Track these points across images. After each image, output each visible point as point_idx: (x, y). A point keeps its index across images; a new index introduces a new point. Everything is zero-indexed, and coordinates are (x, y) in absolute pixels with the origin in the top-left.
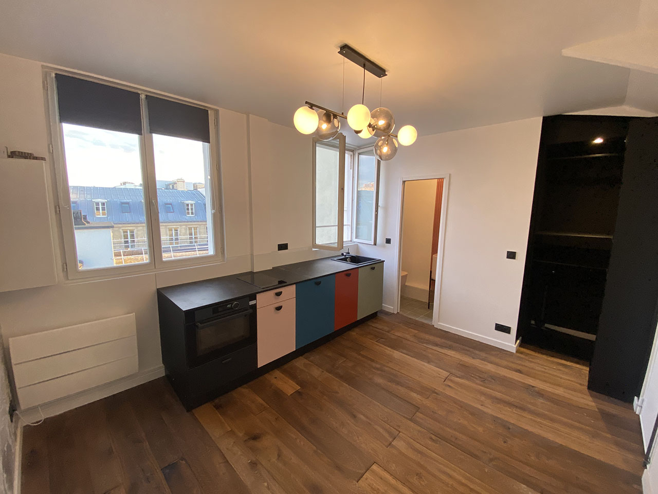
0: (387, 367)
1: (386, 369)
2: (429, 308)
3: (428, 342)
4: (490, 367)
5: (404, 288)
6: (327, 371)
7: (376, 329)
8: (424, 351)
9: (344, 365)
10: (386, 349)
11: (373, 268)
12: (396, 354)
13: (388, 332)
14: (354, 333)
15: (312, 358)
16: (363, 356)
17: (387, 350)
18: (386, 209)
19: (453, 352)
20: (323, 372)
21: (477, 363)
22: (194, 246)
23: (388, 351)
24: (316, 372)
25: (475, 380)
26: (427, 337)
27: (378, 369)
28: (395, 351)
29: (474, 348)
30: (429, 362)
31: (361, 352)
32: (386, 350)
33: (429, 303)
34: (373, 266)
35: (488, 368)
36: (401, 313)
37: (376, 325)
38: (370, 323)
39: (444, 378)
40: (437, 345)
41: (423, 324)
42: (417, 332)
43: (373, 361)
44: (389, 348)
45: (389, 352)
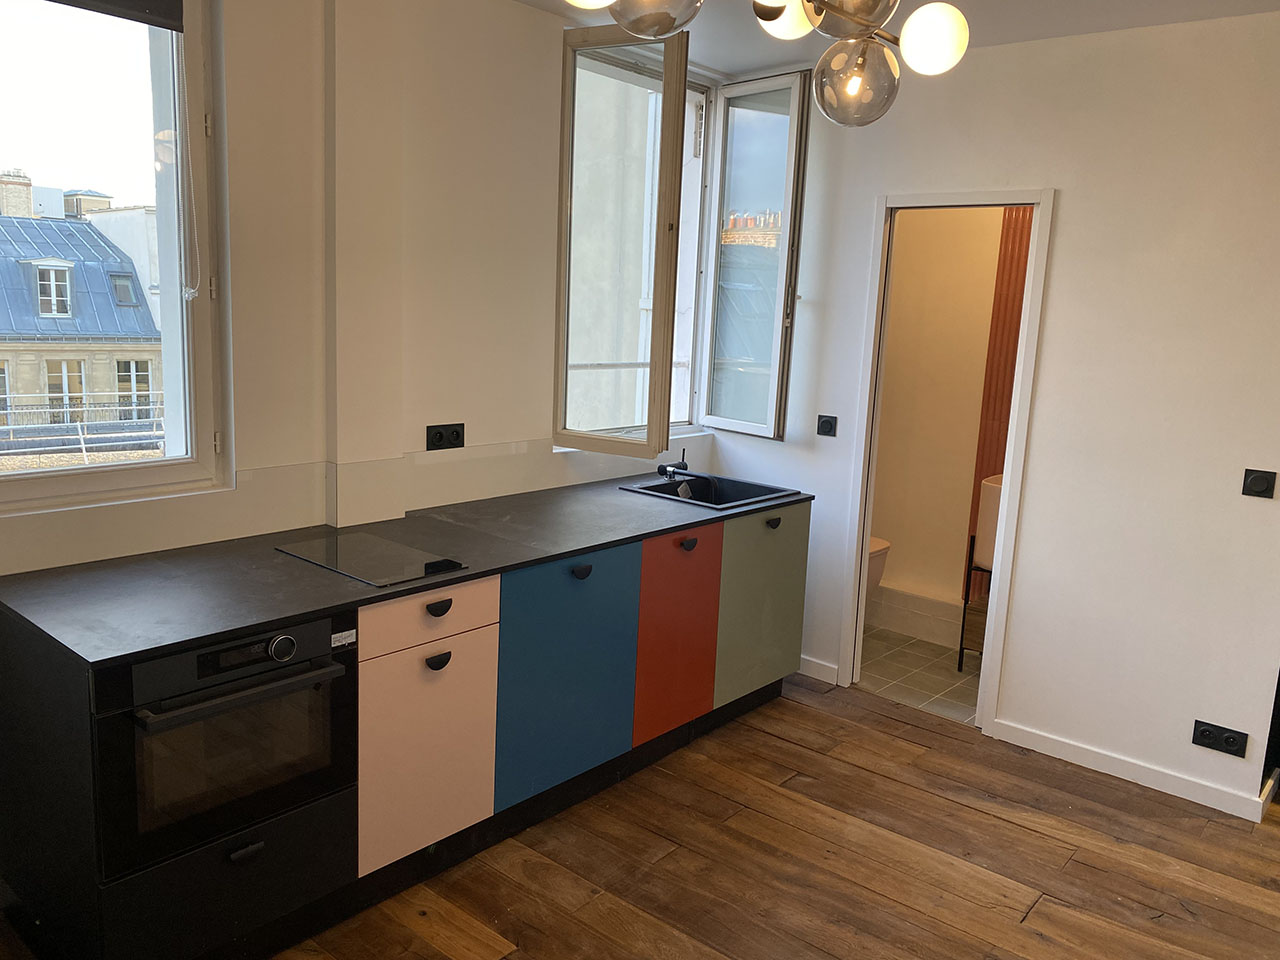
0: (823, 871)
1: (820, 878)
2: (960, 669)
3: (965, 786)
4: (1178, 872)
5: (876, 597)
6: (609, 888)
7: (779, 743)
8: (951, 815)
9: (670, 867)
10: (817, 811)
11: (773, 524)
12: (855, 828)
13: (821, 751)
14: (701, 757)
15: (551, 844)
16: (738, 836)
17: (823, 813)
18: (822, 307)
19: (1051, 821)
20: (594, 892)
21: (1132, 857)
22: (74, 431)
23: (826, 817)
24: (569, 893)
25: (1128, 913)
26: (958, 767)
27: (790, 879)
28: (849, 819)
29: (1123, 806)
30: (967, 855)
31: (732, 824)
32: (818, 815)
33: (962, 649)
34: (774, 514)
35: (1172, 875)
36: (864, 685)
37: (777, 726)
38: (755, 721)
39: (1024, 909)
40: (993, 796)
41: (943, 723)
42: (922, 750)
43: (771, 851)
44: (829, 810)
45: (829, 820)
